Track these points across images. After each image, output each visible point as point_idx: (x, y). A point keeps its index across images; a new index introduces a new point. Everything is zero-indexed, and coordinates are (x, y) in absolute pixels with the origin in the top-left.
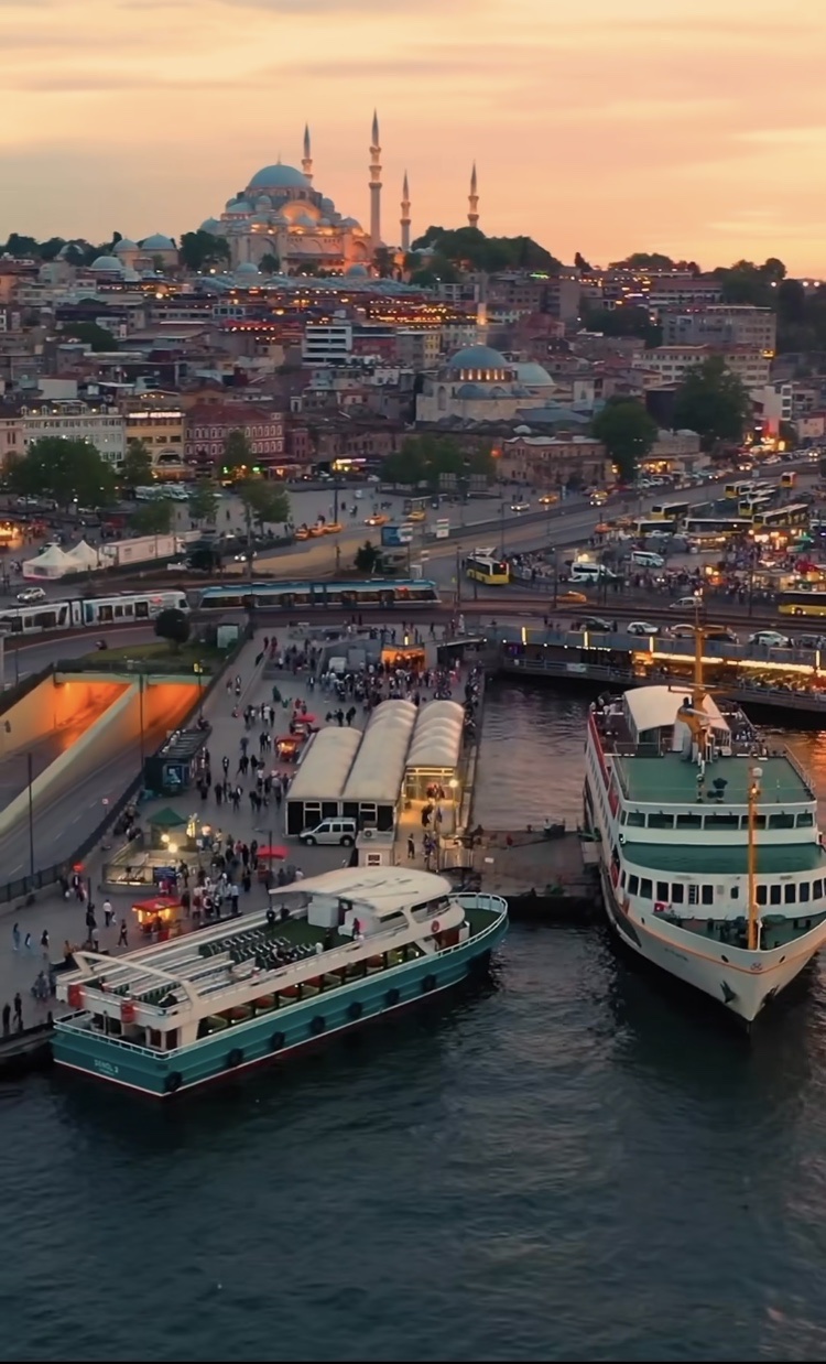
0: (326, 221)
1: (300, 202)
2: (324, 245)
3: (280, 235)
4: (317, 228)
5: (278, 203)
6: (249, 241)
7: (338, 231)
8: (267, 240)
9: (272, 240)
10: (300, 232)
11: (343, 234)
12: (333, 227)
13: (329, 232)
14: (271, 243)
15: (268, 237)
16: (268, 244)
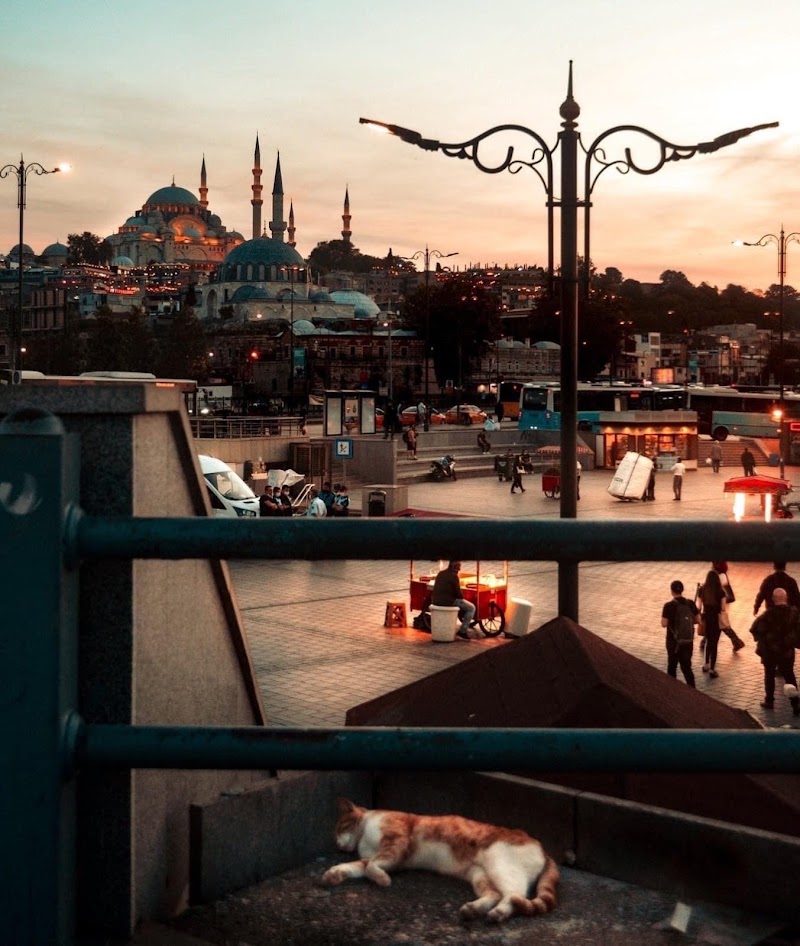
0: (212, 233)
1: (190, 216)
2: (209, 253)
3: (167, 242)
4: (203, 239)
5: (169, 218)
6: (138, 247)
7: (222, 241)
8: (154, 246)
9: (160, 247)
10: (187, 241)
11: (226, 243)
12: (218, 238)
13: (214, 242)
14: (160, 251)
15: (156, 244)
16: (156, 251)
